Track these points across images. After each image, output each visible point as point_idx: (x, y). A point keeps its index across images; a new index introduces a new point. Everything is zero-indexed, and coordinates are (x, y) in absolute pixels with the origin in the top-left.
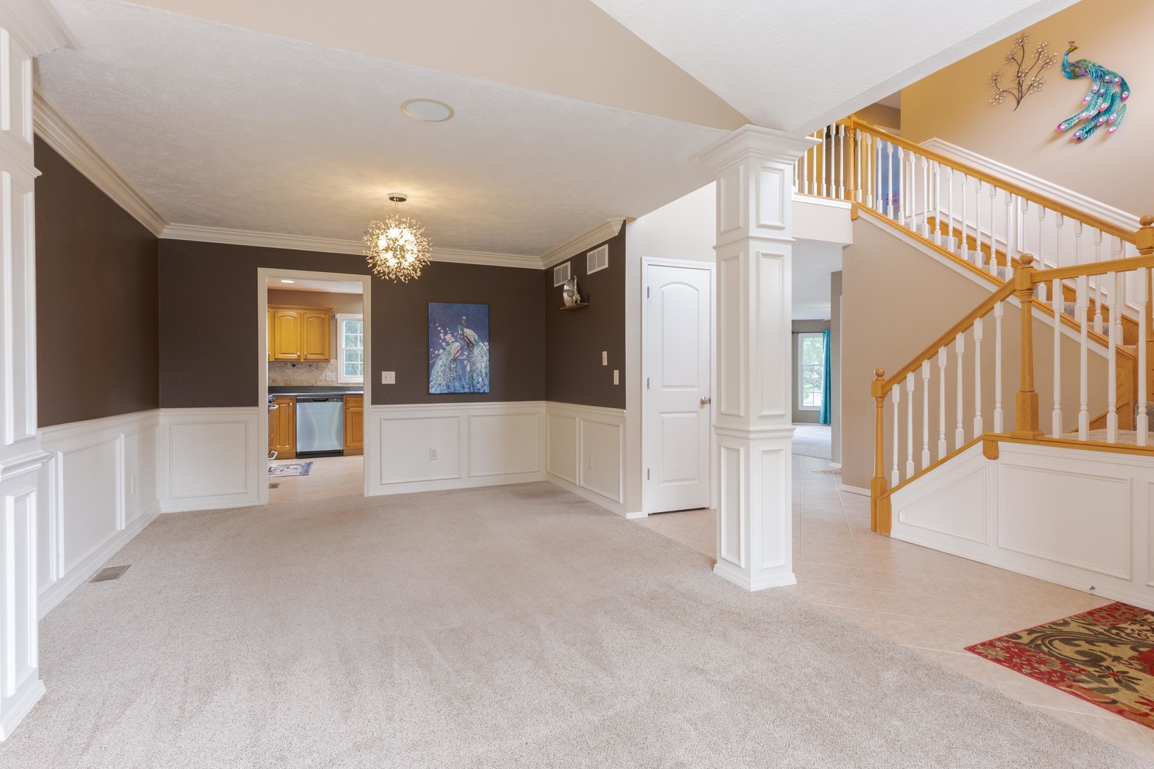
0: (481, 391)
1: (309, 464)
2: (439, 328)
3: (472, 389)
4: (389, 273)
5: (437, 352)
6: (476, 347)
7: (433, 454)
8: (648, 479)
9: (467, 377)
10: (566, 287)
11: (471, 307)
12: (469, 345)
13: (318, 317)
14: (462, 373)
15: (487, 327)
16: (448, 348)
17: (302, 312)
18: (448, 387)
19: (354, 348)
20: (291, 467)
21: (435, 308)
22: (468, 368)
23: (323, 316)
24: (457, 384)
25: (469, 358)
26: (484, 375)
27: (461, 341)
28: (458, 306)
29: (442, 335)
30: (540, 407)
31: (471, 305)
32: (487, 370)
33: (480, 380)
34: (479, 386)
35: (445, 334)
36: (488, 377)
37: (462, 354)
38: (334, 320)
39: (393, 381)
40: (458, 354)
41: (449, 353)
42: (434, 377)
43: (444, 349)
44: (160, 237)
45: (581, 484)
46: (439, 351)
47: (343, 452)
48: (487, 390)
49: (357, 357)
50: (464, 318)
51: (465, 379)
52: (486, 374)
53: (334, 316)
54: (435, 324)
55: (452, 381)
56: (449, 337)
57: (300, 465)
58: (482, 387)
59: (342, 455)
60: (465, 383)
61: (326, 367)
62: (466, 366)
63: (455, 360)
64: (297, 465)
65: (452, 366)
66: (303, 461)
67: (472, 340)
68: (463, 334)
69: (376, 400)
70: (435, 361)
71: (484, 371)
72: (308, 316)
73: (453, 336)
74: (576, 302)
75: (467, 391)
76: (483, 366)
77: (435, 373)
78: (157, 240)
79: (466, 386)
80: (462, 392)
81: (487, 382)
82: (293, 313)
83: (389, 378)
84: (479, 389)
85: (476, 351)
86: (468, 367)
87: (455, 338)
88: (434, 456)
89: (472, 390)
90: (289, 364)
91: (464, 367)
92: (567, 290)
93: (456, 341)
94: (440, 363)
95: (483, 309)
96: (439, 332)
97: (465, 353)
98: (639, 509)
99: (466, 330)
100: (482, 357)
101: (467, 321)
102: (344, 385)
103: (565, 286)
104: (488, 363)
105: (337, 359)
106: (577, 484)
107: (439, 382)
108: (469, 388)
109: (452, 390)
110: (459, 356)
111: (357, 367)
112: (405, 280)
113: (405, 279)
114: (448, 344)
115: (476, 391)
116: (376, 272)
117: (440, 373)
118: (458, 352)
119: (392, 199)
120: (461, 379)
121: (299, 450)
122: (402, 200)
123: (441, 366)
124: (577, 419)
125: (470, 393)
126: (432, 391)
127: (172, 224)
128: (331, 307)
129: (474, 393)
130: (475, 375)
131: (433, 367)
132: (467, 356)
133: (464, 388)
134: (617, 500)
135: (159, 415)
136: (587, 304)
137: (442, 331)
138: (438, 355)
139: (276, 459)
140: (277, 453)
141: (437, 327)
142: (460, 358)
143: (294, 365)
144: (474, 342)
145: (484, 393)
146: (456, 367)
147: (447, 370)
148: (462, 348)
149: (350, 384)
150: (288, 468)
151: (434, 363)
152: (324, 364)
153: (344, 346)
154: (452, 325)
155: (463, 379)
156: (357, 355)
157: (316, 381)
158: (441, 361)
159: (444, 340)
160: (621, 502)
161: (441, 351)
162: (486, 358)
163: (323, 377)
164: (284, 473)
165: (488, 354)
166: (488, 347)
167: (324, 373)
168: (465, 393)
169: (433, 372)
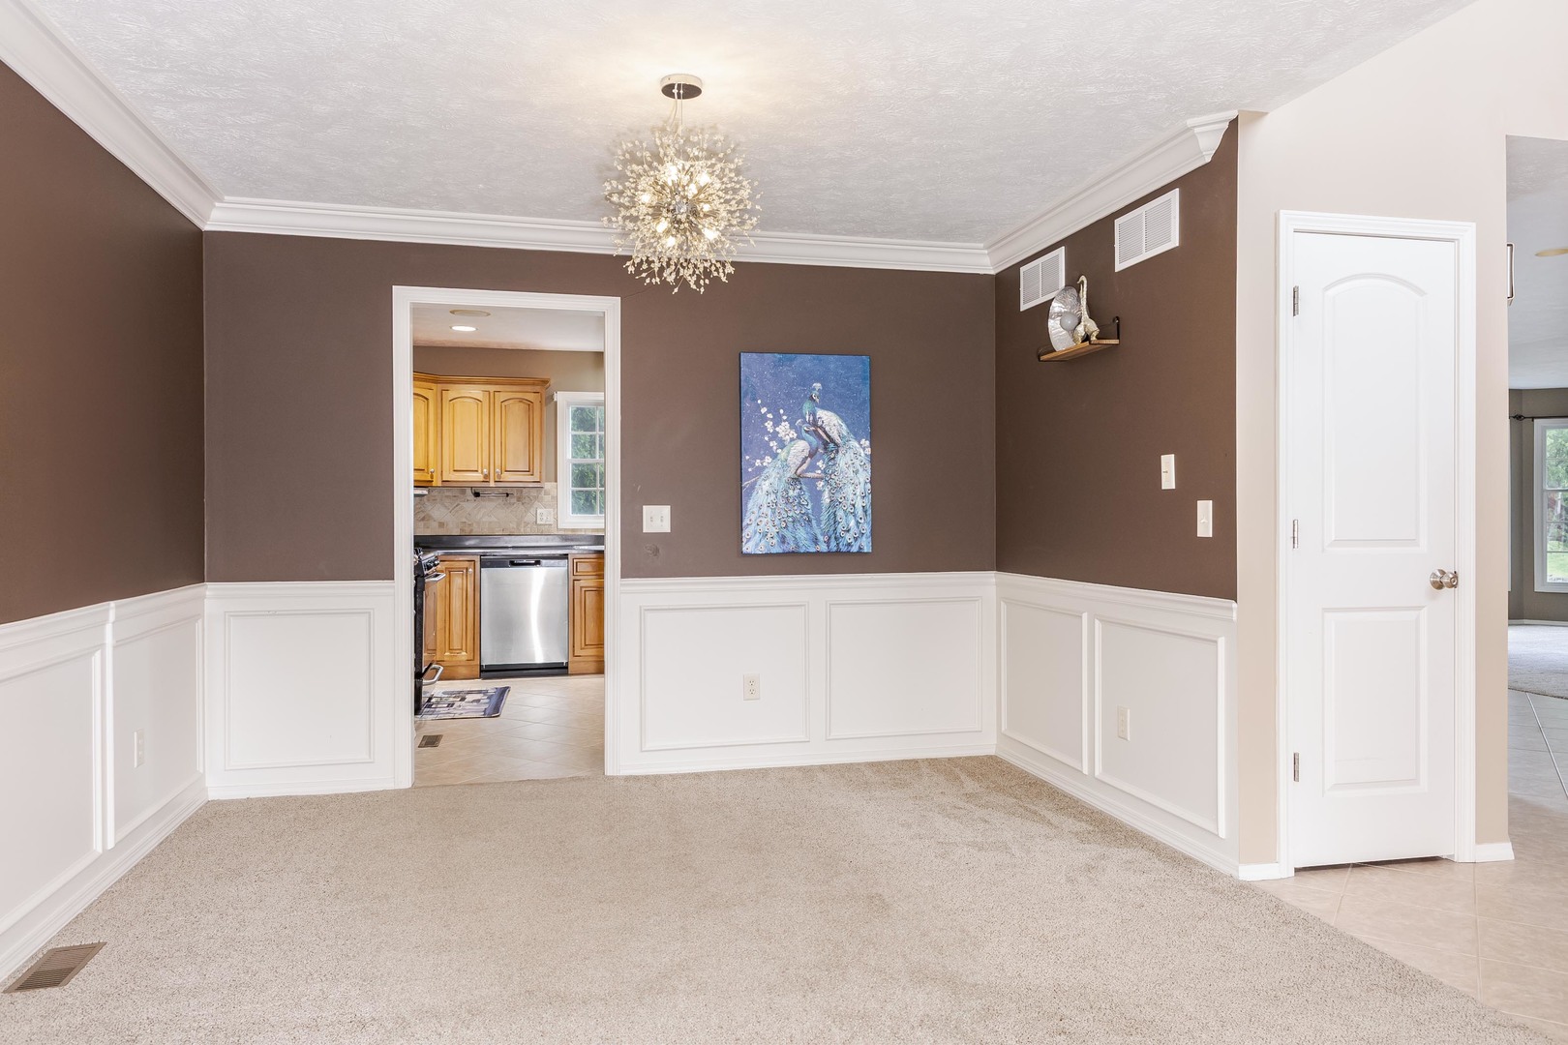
0: (855, 549)
1: (503, 691)
2: (764, 410)
3: (833, 544)
4: (662, 269)
5: (758, 463)
6: (842, 450)
7: (751, 687)
8: (1296, 777)
9: (824, 517)
10: (1056, 307)
11: (833, 362)
12: (828, 446)
13: (521, 400)
14: (813, 508)
15: (868, 405)
16: (782, 454)
17: (492, 388)
18: (783, 540)
19: (589, 460)
20: (470, 698)
21: (753, 366)
22: (826, 499)
23: (530, 397)
24: (802, 534)
25: (827, 476)
26: (860, 512)
27: (811, 438)
28: (805, 361)
29: (769, 425)
30: (987, 586)
31: (831, 358)
32: (867, 502)
33: (852, 523)
34: (849, 537)
35: (777, 422)
36: (869, 518)
37: (813, 467)
38: (552, 404)
39: (666, 527)
40: (804, 467)
41: (785, 465)
42: (753, 517)
43: (775, 456)
44: (206, 228)
45: (1097, 774)
46: (762, 459)
47: (567, 668)
48: (866, 545)
49: (595, 479)
50: (818, 386)
51: (819, 522)
52: (865, 512)
53: (551, 398)
54: (755, 400)
55: (790, 525)
56: (784, 430)
57: (485, 692)
58: (856, 539)
59: (567, 674)
60: (818, 532)
61: (536, 498)
62: (821, 492)
63: (796, 480)
64: (480, 692)
65: (791, 493)
66: (492, 685)
67: (835, 435)
68: (815, 423)
69: (632, 569)
70: (755, 483)
71: (859, 504)
72: (502, 396)
73: (792, 426)
74: (1087, 338)
75: (823, 548)
76: (858, 492)
77: (756, 510)
78: (198, 235)
79: (821, 538)
80: (812, 550)
81: (867, 528)
82: (476, 391)
83: (657, 519)
84: (849, 545)
85: (843, 460)
86: (826, 495)
87: (798, 430)
88: (752, 692)
89: (833, 546)
90: (469, 491)
91: (816, 496)
92: (1060, 314)
93: (800, 437)
94: (766, 486)
95: (859, 365)
96: (764, 419)
97: (820, 464)
98: (1269, 856)
99: (822, 414)
100: (856, 472)
101: (824, 392)
102: (570, 533)
103: (1054, 304)
104: (869, 486)
105: (556, 481)
106: (1086, 771)
107: (763, 528)
108: (828, 543)
109: (791, 547)
110: (806, 471)
111: (595, 498)
112: (699, 286)
113: (697, 283)
114: (782, 445)
115: (844, 549)
116: (631, 269)
117: (764, 509)
118: (803, 462)
119: (668, 91)
120: (810, 521)
121: (488, 660)
122: (691, 91)
123: (768, 493)
124: (1085, 616)
125: (829, 553)
126: (748, 548)
127: (226, 198)
128: (545, 377)
129: (838, 552)
130: (840, 513)
131: (749, 495)
132: (824, 472)
133: (816, 541)
134: (1209, 826)
135: (204, 597)
136: (1115, 342)
137: (770, 416)
138: (762, 469)
139: (440, 679)
140: (442, 668)
141: (759, 407)
142: (809, 475)
143: (477, 495)
144: (838, 440)
145: (860, 553)
146: (799, 496)
147: (781, 501)
148: (812, 455)
149: (581, 530)
150: (463, 699)
151: (752, 487)
152: (534, 493)
153: (569, 456)
154: (790, 404)
155: (814, 522)
156: (595, 474)
157: (518, 525)
158: (767, 483)
159: (775, 436)
160: (1222, 834)
161: (768, 459)
162: (864, 476)
163: (529, 517)
164: (456, 712)
165: (869, 466)
166: (868, 451)
167: (532, 511)
168: (818, 553)
169: (750, 505)
